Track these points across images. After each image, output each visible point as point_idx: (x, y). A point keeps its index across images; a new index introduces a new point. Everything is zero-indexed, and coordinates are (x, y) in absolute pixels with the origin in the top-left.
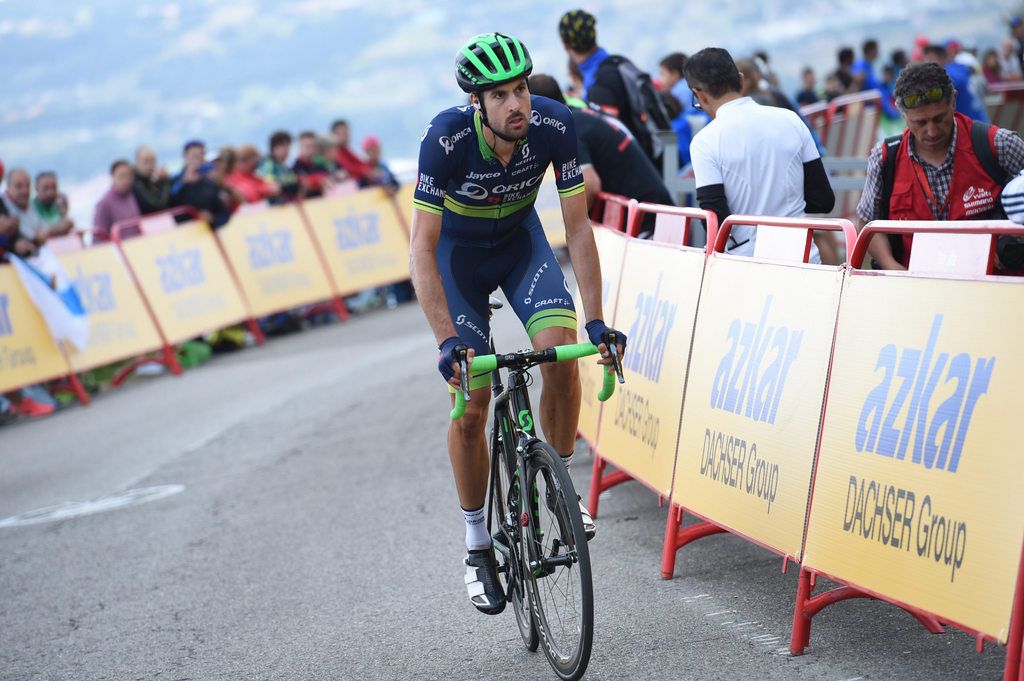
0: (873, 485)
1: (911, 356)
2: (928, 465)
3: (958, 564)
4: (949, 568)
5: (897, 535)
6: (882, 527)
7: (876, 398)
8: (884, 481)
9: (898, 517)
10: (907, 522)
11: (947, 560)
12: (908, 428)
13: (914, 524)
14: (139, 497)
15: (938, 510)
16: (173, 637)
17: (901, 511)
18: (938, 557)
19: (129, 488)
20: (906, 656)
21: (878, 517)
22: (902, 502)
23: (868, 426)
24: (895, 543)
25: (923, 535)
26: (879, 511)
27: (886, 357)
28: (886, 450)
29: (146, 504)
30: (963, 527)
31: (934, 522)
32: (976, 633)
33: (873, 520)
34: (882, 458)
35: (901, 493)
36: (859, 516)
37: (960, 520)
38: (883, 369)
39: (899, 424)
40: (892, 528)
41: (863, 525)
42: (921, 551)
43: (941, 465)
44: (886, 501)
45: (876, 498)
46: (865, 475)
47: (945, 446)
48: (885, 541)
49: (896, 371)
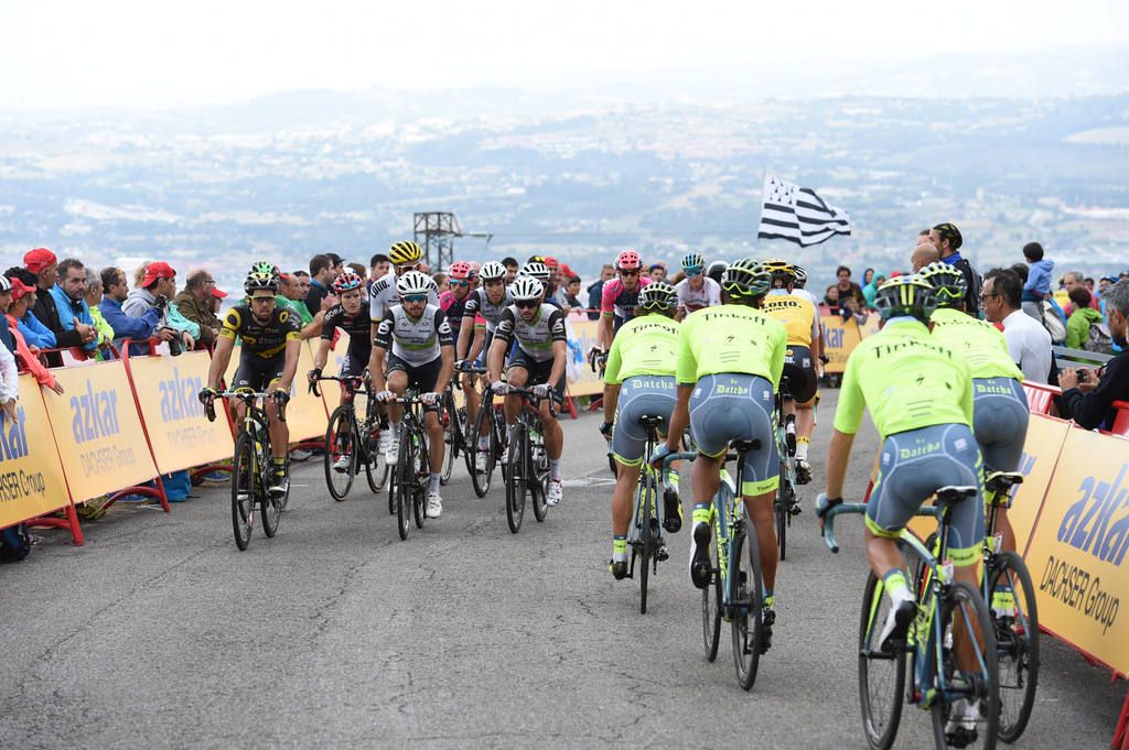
0: (1064, 564)
1: (1103, 487)
2: (1102, 558)
3: (1110, 624)
4: (1104, 626)
5: (1074, 599)
6: (1065, 591)
7: (1076, 509)
8: (1072, 563)
9: (1076, 587)
10: (1082, 592)
11: (1103, 621)
12: (1093, 532)
13: (1086, 594)
14: (594, 482)
15: (1103, 588)
16: (601, 574)
17: (1079, 584)
18: (1097, 618)
19: (589, 476)
20: (1065, 676)
21: (1063, 585)
22: (1081, 578)
23: (1068, 526)
24: (1071, 603)
25: (1090, 602)
26: (1065, 581)
27: (1087, 485)
28: (1076, 543)
29: (598, 487)
30: (1117, 601)
31: (1099, 594)
32: (1113, 670)
33: (1060, 587)
34: (1073, 548)
35: (1081, 573)
36: (1051, 582)
37: (1117, 597)
38: (1084, 492)
39: (1088, 528)
40: (1071, 594)
41: (1052, 589)
42: (1087, 612)
43: (1110, 560)
44: (1070, 576)
45: (1064, 572)
46: (1060, 557)
47: (1115, 549)
48: (1065, 601)
49: (1091, 495)
